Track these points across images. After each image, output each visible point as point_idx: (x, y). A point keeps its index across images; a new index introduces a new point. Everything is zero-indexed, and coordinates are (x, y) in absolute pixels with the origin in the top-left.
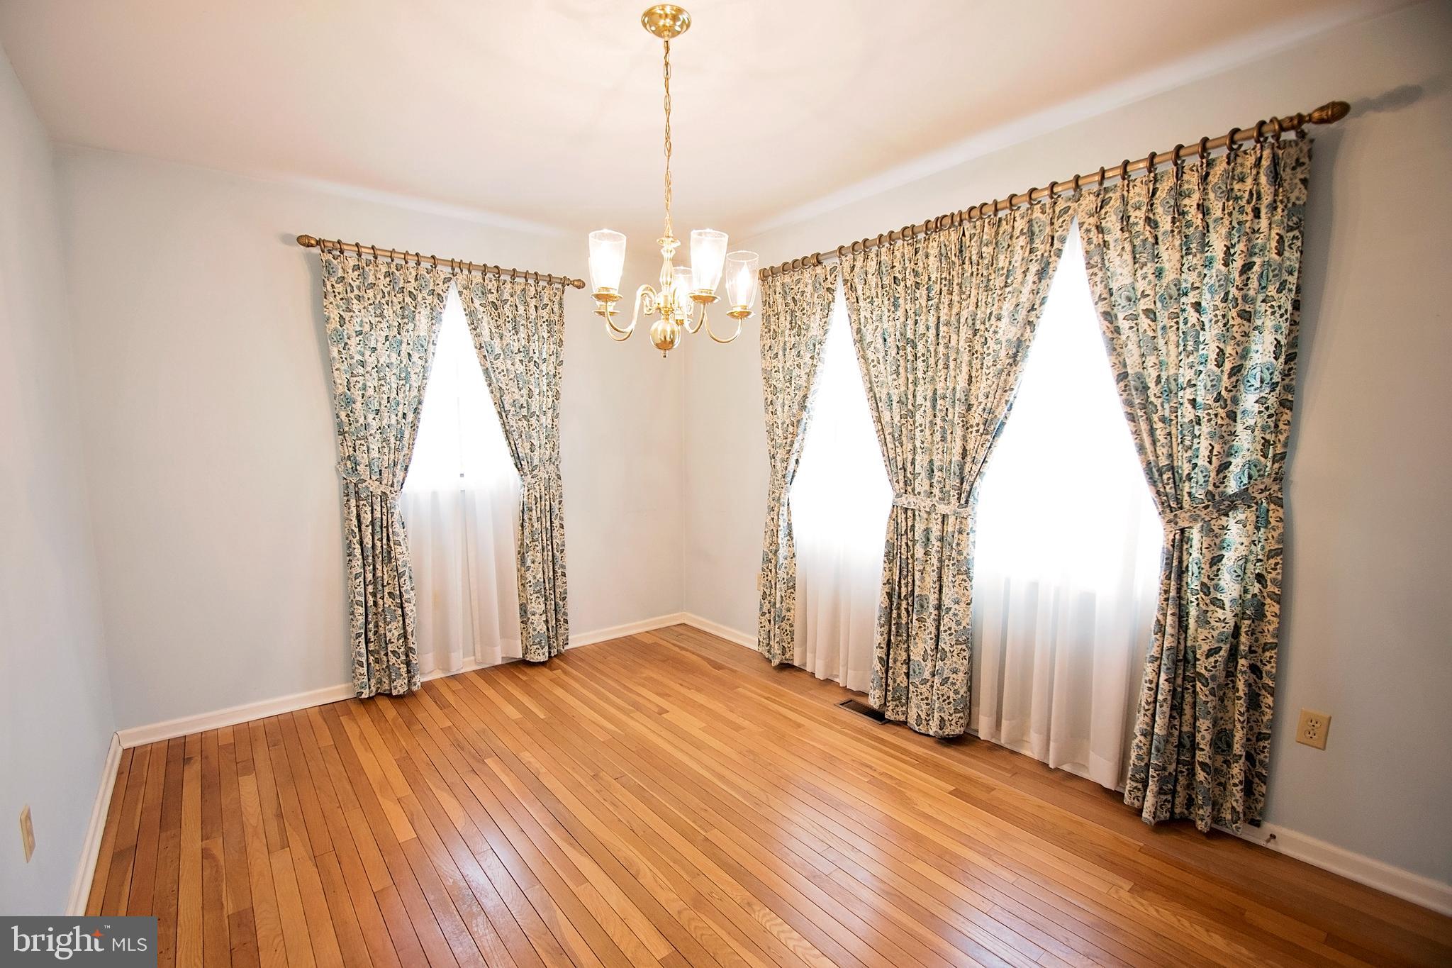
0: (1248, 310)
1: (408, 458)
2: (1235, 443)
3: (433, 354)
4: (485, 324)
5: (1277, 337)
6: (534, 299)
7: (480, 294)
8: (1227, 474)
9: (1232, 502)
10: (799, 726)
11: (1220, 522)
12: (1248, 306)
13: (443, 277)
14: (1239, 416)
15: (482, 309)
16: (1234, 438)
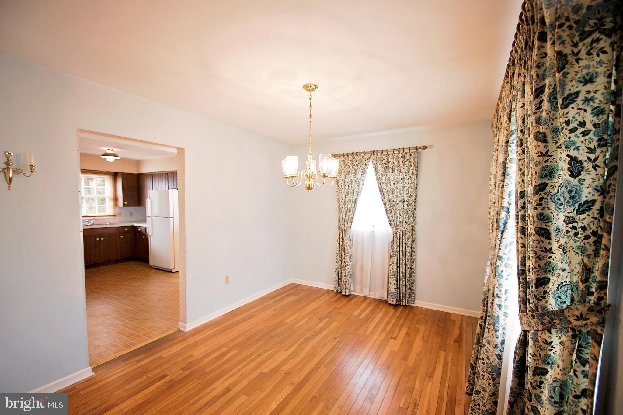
0: (542, 131)
1: (352, 218)
2: (551, 260)
3: (363, 184)
4: (380, 171)
5: (569, 154)
6: (402, 159)
7: (380, 161)
8: (547, 289)
9: (552, 320)
10: (431, 376)
11: (544, 336)
12: (541, 127)
13: (367, 158)
14: (553, 234)
15: (380, 166)
16: (550, 255)
